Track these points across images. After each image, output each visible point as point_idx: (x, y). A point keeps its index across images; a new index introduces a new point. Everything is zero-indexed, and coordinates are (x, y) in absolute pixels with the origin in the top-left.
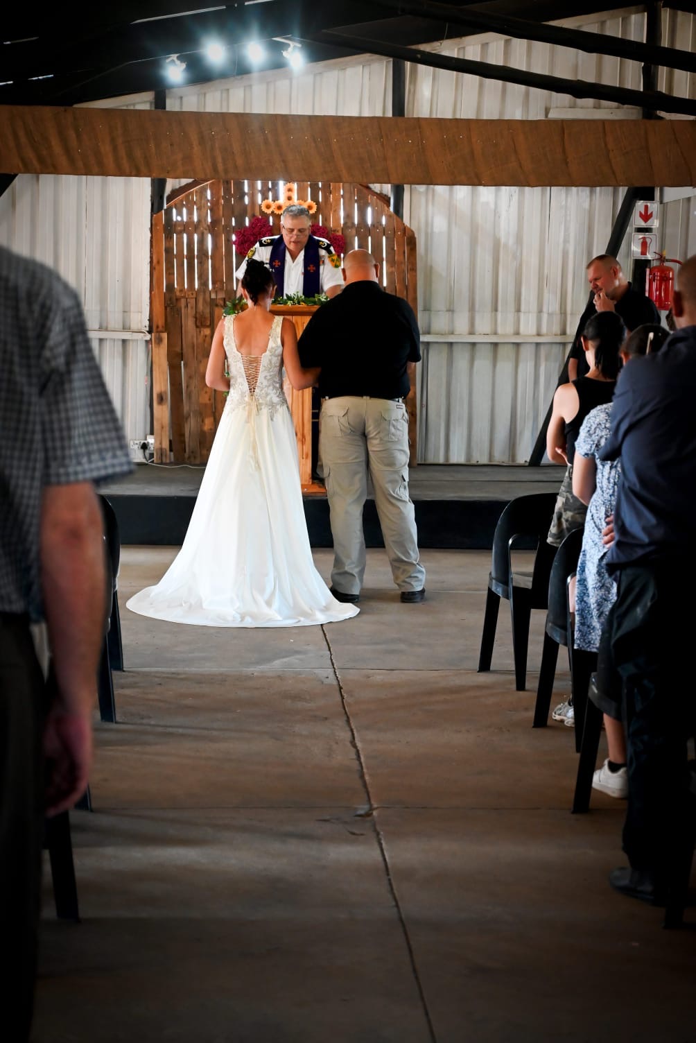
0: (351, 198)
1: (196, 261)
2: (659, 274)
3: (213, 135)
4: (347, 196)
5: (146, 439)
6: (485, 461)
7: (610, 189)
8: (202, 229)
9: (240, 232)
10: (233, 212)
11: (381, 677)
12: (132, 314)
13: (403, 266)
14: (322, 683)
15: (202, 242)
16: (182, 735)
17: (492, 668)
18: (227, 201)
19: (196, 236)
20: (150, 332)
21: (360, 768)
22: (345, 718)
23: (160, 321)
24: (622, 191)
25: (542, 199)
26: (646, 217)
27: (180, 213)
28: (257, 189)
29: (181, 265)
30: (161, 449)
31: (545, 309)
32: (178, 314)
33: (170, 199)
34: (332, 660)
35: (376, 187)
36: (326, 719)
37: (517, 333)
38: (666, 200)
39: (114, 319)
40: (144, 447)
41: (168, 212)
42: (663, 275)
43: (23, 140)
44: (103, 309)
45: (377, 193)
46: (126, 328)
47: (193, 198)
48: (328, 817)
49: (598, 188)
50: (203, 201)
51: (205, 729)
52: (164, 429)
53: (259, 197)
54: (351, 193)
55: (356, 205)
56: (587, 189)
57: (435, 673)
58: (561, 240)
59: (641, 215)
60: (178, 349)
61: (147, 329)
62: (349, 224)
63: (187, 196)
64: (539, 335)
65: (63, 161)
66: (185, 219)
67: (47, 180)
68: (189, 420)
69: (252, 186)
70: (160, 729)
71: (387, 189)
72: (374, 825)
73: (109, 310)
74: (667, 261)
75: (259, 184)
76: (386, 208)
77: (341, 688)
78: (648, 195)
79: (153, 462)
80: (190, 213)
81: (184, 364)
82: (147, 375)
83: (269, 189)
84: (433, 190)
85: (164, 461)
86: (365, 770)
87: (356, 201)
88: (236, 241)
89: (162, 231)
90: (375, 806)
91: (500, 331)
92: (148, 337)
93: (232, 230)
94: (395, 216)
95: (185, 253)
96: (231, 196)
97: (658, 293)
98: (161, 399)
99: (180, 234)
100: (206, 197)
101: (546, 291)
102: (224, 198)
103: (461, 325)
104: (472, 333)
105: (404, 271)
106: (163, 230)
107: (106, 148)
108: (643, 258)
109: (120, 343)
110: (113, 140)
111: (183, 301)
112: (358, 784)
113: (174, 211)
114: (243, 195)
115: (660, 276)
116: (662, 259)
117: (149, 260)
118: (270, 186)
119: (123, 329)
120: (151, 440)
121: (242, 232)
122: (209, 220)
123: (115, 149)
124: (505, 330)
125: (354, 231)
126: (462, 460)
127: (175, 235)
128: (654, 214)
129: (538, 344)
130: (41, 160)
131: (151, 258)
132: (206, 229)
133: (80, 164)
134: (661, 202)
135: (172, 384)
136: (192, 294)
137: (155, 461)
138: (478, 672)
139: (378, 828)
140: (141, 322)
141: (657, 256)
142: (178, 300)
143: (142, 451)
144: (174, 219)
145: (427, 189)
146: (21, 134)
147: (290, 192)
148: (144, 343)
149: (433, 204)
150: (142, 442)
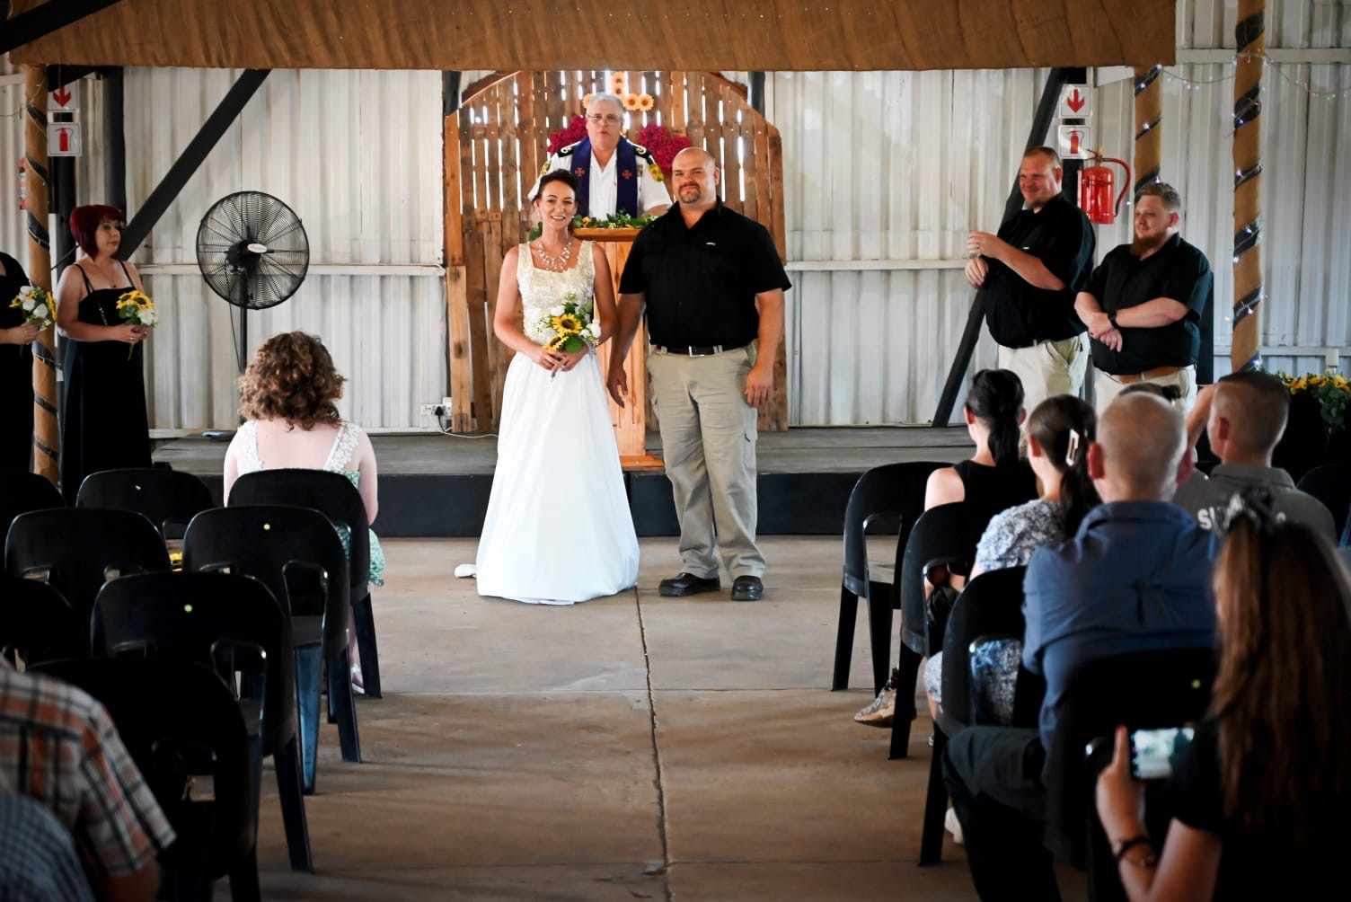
0: (697, 90)
1: (501, 174)
2: (1093, 177)
3: (511, 14)
4: (692, 86)
5: (442, 403)
6: (876, 421)
7: (1030, 71)
8: (507, 132)
9: (557, 136)
10: (547, 111)
11: (707, 699)
12: (421, 243)
13: (766, 174)
14: (631, 708)
15: (508, 149)
16: (442, 777)
17: (850, 686)
18: (540, 96)
19: (500, 143)
20: (444, 266)
21: (660, 815)
22: (652, 752)
23: (457, 252)
24: (1045, 73)
25: (942, 85)
26: (1076, 104)
27: (479, 114)
28: (577, 80)
29: (481, 180)
30: (461, 415)
31: (949, 226)
32: (479, 242)
33: (466, 95)
34: (648, 678)
35: (730, 75)
36: (629, 753)
37: (915, 257)
38: (1101, 82)
39: (400, 251)
40: (439, 412)
41: (464, 113)
42: (1100, 179)
43: (270, 26)
44: (385, 238)
45: (730, 82)
46: (413, 262)
47: (495, 94)
48: (609, 876)
49: (1014, 70)
50: (508, 98)
51: (473, 768)
52: (464, 389)
53: (580, 90)
54: (697, 84)
55: (704, 98)
56: (1001, 72)
57: (776, 694)
58: (969, 135)
59: (1069, 103)
60: (480, 287)
61: (441, 262)
62: (696, 123)
63: (488, 92)
64: (942, 258)
65: (320, 52)
66: (486, 122)
67: (309, 75)
68: (495, 377)
69: (571, 78)
70: (417, 770)
71: (744, 77)
72: (666, 886)
73: (392, 238)
74: (1104, 160)
75: (579, 75)
76: (742, 101)
77: (653, 714)
78: (1078, 76)
79: (450, 431)
80: (492, 112)
81: (488, 306)
82: (442, 321)
83: (592, 81)
84: (803, 77)
85: (465, 430)
86: (666, 817)
87: (704, 93)
88: (551, 146)
89: (457, 137)
90: (671, 861)
91: (892, 255)
92: (442, 272)
93: (546, 133)
94: (754, 112)
95: (487, 164)
96: (544, 90)
97: (1093, 202)
98: (460, 351)
99: (480, 138)
100: (513, 92)
101: (950, 202)
102: (535, 93)
103: (843, 248)
104: (856, 258)
105: (767, 181)
106: (459, 135)
107: (374, 33)
108: (1074, 157)
109: (408, 280)
110: (383, 23)
111: (485, 226)
112: (654, 836)
113: (472, 111)
114: (559, 88)
115: (1096, 181)
116: (1098, 158)
117: (442, 174)
118: (594, 76)
119: (411, 261)
120: (448, 403)
121: (559, 135)
122: (517, 121)
123: (386, 34)
124: (899, 255)
125: (701, 132)
126: (847, 421)
127: (473, 141)
128: (1087, 102)
129: (941, 271)
130: (293, 50)
131: (444, 170)
132: (513, 133)
133: (342, 55)
134: (1095, 86)
135: (474, 332)
136: (497, 216)
137: (453, 431)
138: (833, 690)
139: (671, 889)
140: (433, 253)
141: (1092, 155)
142: (478, 224)
143: (437, 417)
144: (472, 121)
145: (795, 78)
146: (267, 17)
147: (619, 84)
148: (438, 280)
149: (803, 95)
150: (437, 406)
